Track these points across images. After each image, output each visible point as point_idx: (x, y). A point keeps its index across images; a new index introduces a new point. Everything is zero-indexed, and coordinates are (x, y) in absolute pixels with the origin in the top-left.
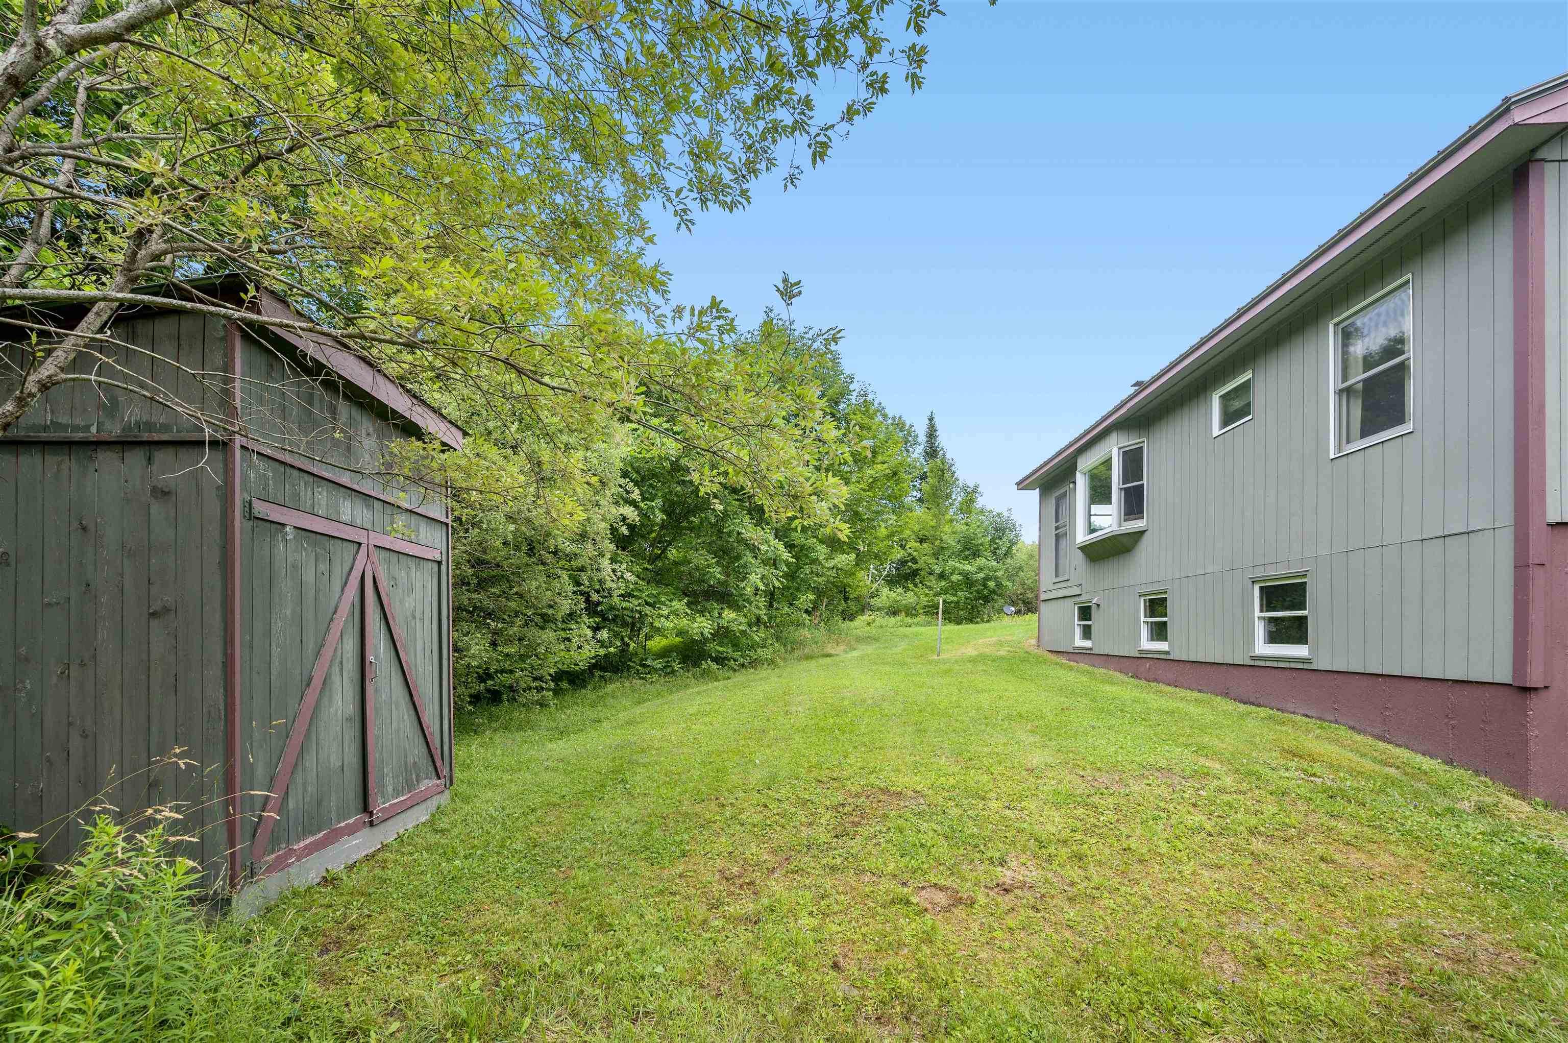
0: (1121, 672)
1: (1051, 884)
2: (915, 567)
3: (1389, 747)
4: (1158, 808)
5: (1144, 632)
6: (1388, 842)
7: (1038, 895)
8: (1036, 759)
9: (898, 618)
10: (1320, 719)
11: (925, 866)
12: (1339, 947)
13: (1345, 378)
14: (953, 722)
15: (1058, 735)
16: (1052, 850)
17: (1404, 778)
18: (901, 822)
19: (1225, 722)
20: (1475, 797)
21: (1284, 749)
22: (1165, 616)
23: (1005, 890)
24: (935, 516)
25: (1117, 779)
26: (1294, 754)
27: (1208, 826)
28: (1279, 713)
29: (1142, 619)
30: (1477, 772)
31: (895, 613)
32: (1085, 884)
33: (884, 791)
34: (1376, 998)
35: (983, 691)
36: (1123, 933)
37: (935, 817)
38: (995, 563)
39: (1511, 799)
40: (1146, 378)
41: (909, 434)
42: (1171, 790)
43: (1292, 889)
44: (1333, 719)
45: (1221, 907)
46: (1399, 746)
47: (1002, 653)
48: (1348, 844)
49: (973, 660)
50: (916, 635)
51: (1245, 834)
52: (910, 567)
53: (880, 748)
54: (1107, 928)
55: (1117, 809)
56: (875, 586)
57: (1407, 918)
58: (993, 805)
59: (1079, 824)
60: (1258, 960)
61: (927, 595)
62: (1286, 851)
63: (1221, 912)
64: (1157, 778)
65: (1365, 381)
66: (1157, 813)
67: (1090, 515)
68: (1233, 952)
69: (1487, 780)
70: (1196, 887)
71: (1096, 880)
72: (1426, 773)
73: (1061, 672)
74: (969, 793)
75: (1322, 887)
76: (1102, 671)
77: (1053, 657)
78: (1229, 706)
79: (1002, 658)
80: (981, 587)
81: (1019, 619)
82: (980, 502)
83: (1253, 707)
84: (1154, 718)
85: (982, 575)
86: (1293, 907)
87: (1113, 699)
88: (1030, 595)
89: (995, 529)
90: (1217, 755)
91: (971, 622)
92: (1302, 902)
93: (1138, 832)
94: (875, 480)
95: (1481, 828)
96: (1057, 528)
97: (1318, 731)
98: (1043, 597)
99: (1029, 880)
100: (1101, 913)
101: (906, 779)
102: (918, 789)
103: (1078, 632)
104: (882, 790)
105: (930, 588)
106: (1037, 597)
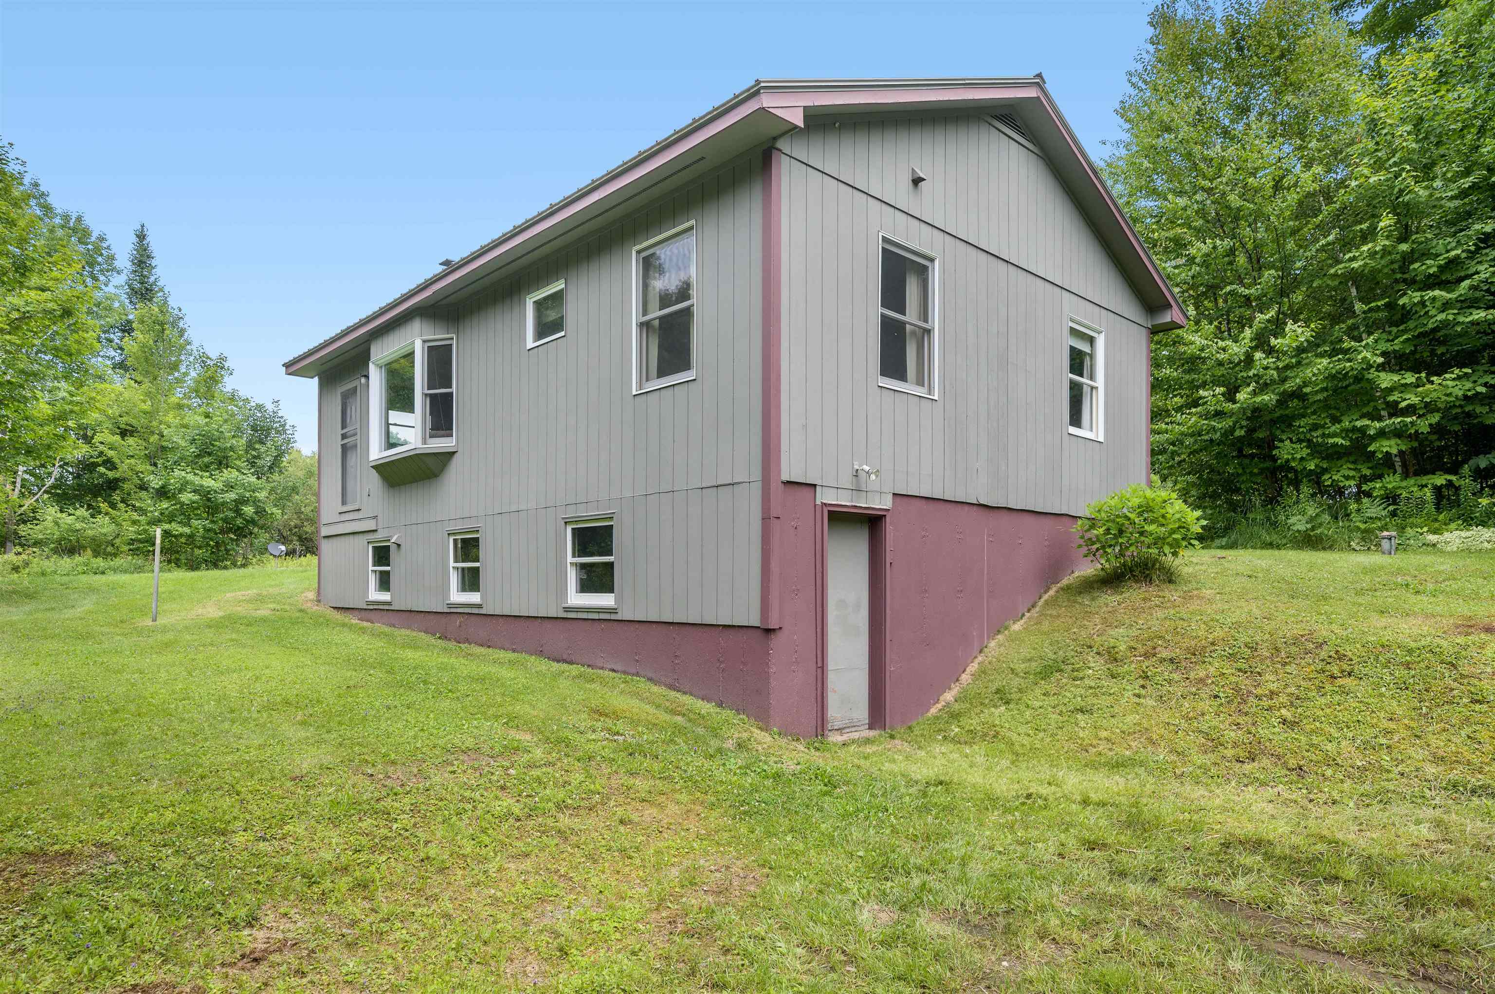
0: (426, 632)
1: (324, 932)
2: (111, 474)
3: (678, 695)
4: (463, 799)
5: (454, 579)
6: (674, 791)
7: (305, 953)
8: (306, 762)
9: (77, 559)
10: (625, 673)
11: (116, 962)
12: (631, 910)
13: (645, 313)
14: (176, 723)
15: (340, 723)
16: (327, 884)
17: (688, 725)
18: (69, 901)
19: (537, 685)
20: (736, 735)
21: (592, 709)
22: (477, 560)
23: (255, 960)
24: (148, 394)
25: (415, 771)
26: (600, 713)
27: (516, 811)
28: (590, 670)
29: (452, 564)
30: (738, 711)
31: (72, 551)
32: (372, 918)
33: (32, 856)
34: (660, 952)
35: (229, 671)
36: (417, 968)
37: (136, 879)
38: (253, 479)
39: (759, 732)
40: (456, 258)
41: (98, 250)
42: (478, 774)
43: (595, 862)
44: (634, 671)
45: (527, 901)
46: (685, 693)
47: (263, 612)
48: (644, 800)
49: (216, 625)
50: (113, 587)
51: (554, 811)
52: (102, 475)
53: (31, 783)
54: (397, 969)
55: (415, 809)
56: (28, 502)
57: (687, 863)
58: (239, 839)
59: (364, 840)
60: (561, 950)
61: (134, 522)
62: (591, 821)
63: (527, 907)
64: (463, 762)
65: (661, 318)
66: (461, 805)
67: (388, 425)
68: (537, 949)
69: (745, 717)
70: (503, 885)
71: (385, 908)
72: (703, 717)
73: (349, 637)
74: (196, 829)
75: (620, 851)
76: (404, 632)
77: (338, 616)
78: (543, 665)
79: (264, 620)
80: (231, 514)
81: (293, 563)
82: (229, 384)
83: (565, 666)
84: (463, 687)
85: (232, 496)
86: (595, 880)
87: (415, 668)
88: (308, 529)
89: (254, 428)
90: (527, 725)
91: (216, 566)
92: (603, 872)
93: (439, 835)
94: (26, 317)
95: (740, 763)
96: (344, 437)
97: (622, 686)
98: (325, 531)
99: (290, 935)
100: (391, 951)
101: (82, 827)
102: (106, 839)
103: (373, 581)
104: (30, 854)
105: (142, 511)
106: (318, 531)
